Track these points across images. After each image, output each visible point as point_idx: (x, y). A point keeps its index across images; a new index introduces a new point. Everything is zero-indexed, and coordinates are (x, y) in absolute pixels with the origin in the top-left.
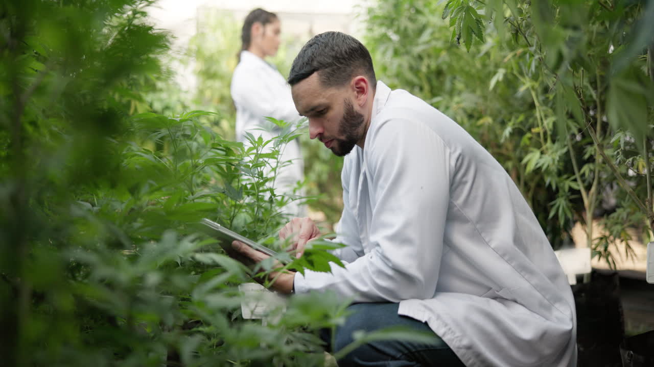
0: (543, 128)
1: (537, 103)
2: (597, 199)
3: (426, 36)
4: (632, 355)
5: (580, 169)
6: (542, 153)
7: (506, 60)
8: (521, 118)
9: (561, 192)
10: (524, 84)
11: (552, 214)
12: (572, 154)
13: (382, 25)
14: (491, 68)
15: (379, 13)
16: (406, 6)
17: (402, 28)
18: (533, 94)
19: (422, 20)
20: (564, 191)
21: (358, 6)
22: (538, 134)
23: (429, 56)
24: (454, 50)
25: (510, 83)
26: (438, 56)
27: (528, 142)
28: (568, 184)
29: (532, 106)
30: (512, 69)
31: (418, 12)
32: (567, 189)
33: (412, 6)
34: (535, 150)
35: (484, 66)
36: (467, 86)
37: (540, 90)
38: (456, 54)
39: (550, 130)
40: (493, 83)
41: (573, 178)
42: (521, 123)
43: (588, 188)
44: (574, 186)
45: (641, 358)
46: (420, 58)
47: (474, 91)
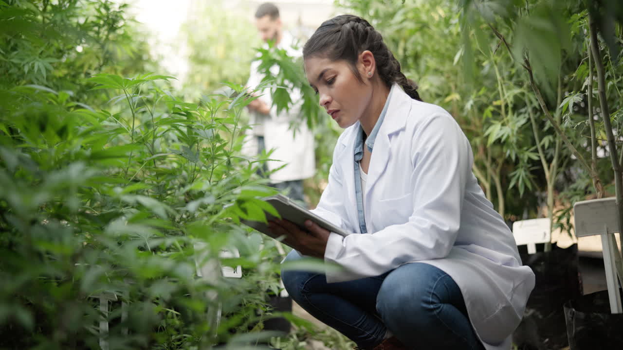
0: (505, 100)
1: (499, 77)
4: (574, 312)
5: (541, 140)
6: (503, 125)
8: (483, 90)
9: (521, 164)
11: (512, 184)
12: (534, 127)
18: (496, 69)
20: (524, 162)
22: (499, 107)
27: (490, 115)
28: (527, 155)
32: (526, 160)
34: (496, 122)
38: (427, 34)
39: (512, 103)
41: (534, 148)
43: (549, 161)
44: (534, 157)
45: (582, 315)
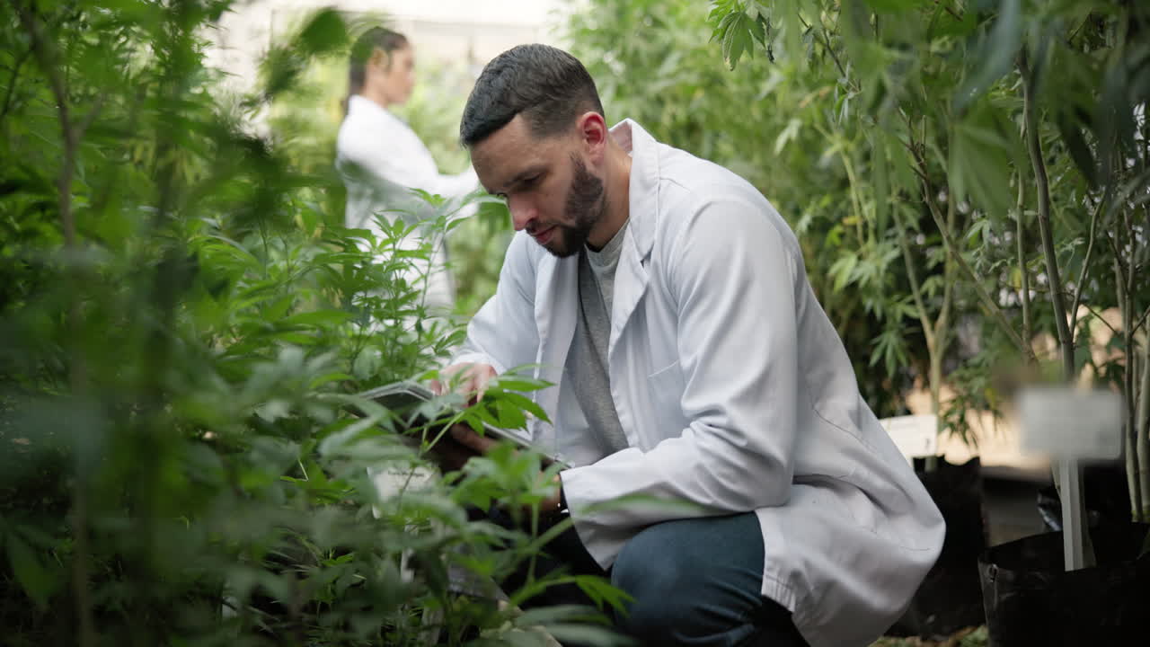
0: (862, 216)
1: (852, 177)
2: (947, 337)
3: (670, 65)
4: (995, 570)
5: (920, 285)
6: (860, 258)
7: (802, 105)
8: (826, 201)
9: (890, 323)
10: (831, 144)
11: (874, 359)
12: (908, 260)
13: (595, 45)
14: (778, 120)
15: (592, 25)
16: (637, 12)
17: (630, 50)
18: (847, 162)
19: (663, 37)
20: (895, 320)
21: (556, 11)
22: (854, 227)
23: (675, 99)
24: (718, 87)
25: (810, 144)
26: (689, 100)
27: (837, 241)
28: (901, 309)
29: (845, 183)
30: (813, 121)
31: (657, 23)
32: (899, 317)
33: (647, 13)
34: (848, 253)
35: (767, 115)
36: (737, 148)
37: (857, 156)
38: (720, 96)
39: (874, 221)
40: (781, 142)
41: (909, 299)
42: (826, 209)
43: (934, 317)
44: (912, 312)
45: (1010, 575)
46: (660, 101)
47: (748, 158)
